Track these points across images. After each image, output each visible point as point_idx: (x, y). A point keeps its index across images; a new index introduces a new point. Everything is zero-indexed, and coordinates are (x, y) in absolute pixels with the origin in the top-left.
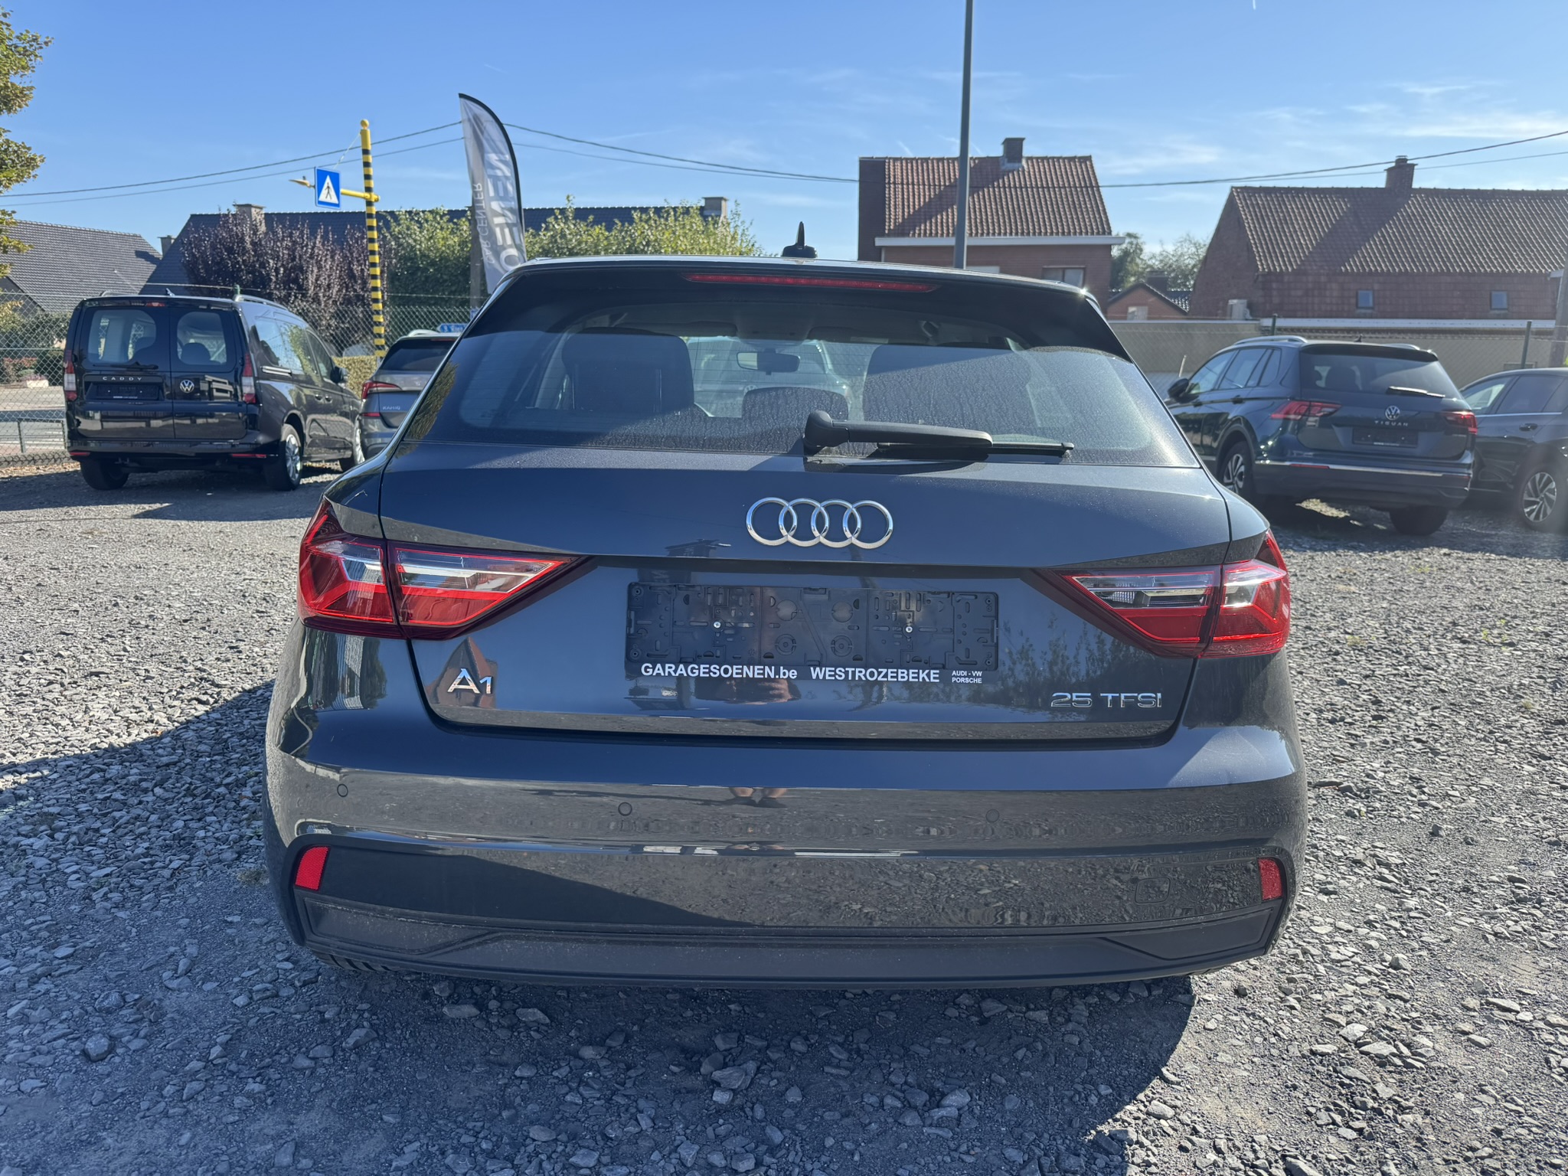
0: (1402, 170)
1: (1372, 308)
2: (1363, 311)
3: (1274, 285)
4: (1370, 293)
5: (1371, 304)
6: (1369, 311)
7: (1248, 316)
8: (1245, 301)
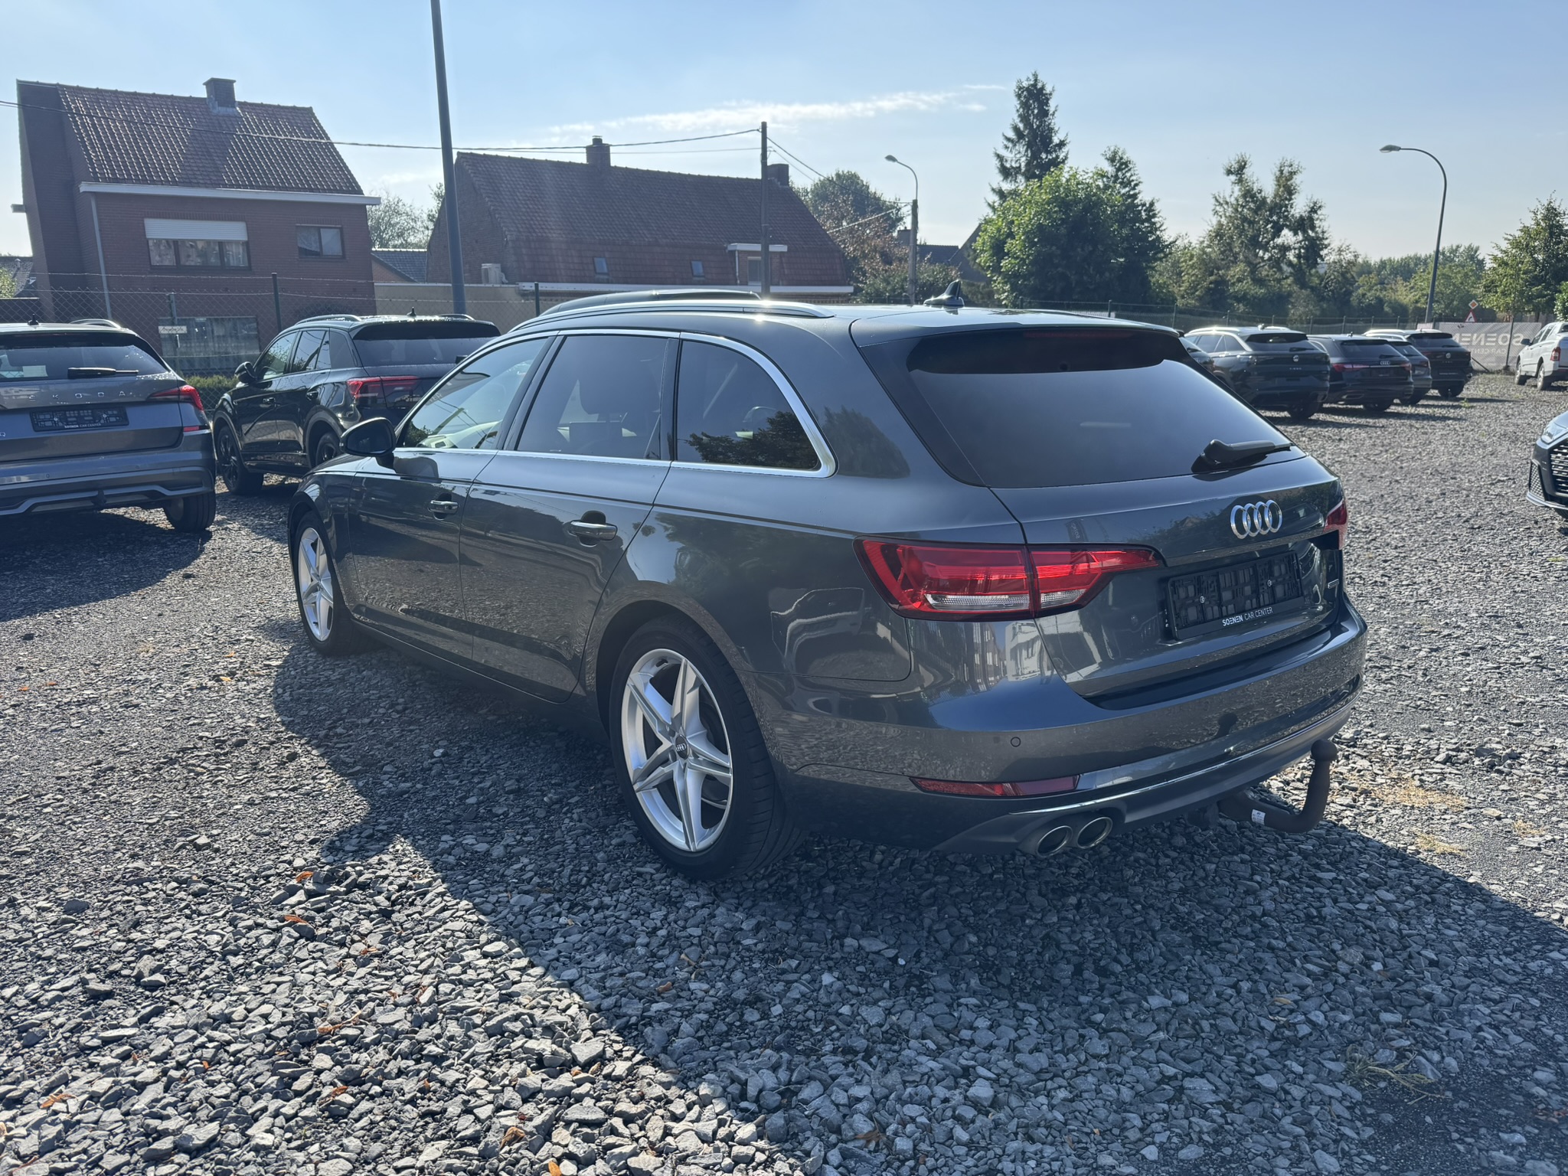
0: (599, 150)
1: (607, 274)
2: (601, 277)
3: (524, 251)
4: (603, 260)
5: (606, 270)
6: (606, 277)
7: (504, 279)
8: (499, 265)
